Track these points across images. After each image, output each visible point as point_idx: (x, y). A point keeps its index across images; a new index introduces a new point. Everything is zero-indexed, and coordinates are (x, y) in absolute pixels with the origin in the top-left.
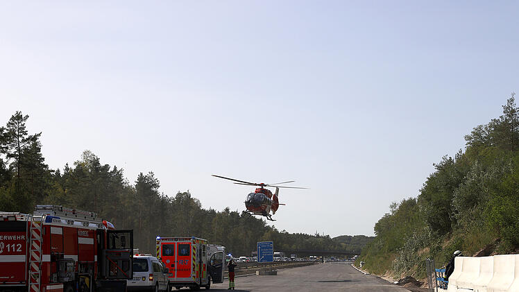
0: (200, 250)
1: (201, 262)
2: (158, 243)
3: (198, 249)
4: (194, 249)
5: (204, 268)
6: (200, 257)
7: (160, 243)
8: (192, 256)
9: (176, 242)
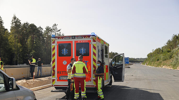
0: (102, 50)
1: (102, 63)
2: (54, 43)
3: (100, 49)
4: (94, 47)
5: (107, 69)
6: (102, 58)
7: (56, 42)
8: (92, 56)
9: (73, 41)
